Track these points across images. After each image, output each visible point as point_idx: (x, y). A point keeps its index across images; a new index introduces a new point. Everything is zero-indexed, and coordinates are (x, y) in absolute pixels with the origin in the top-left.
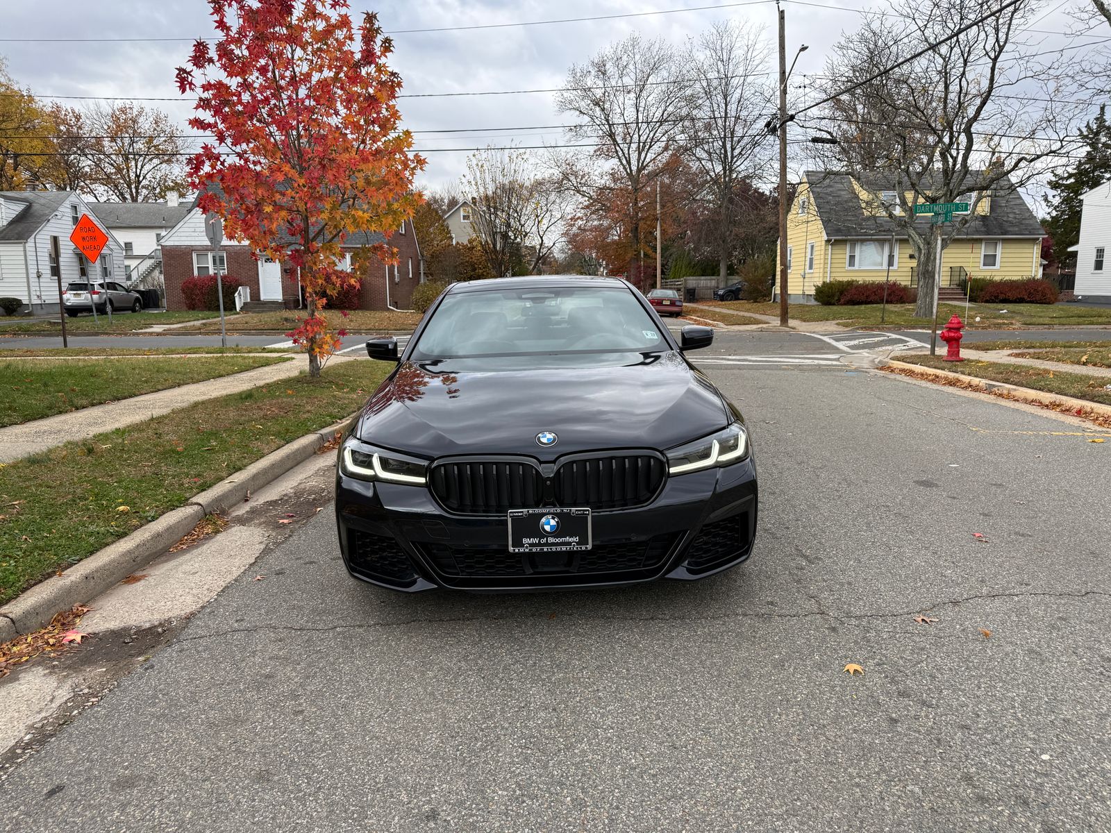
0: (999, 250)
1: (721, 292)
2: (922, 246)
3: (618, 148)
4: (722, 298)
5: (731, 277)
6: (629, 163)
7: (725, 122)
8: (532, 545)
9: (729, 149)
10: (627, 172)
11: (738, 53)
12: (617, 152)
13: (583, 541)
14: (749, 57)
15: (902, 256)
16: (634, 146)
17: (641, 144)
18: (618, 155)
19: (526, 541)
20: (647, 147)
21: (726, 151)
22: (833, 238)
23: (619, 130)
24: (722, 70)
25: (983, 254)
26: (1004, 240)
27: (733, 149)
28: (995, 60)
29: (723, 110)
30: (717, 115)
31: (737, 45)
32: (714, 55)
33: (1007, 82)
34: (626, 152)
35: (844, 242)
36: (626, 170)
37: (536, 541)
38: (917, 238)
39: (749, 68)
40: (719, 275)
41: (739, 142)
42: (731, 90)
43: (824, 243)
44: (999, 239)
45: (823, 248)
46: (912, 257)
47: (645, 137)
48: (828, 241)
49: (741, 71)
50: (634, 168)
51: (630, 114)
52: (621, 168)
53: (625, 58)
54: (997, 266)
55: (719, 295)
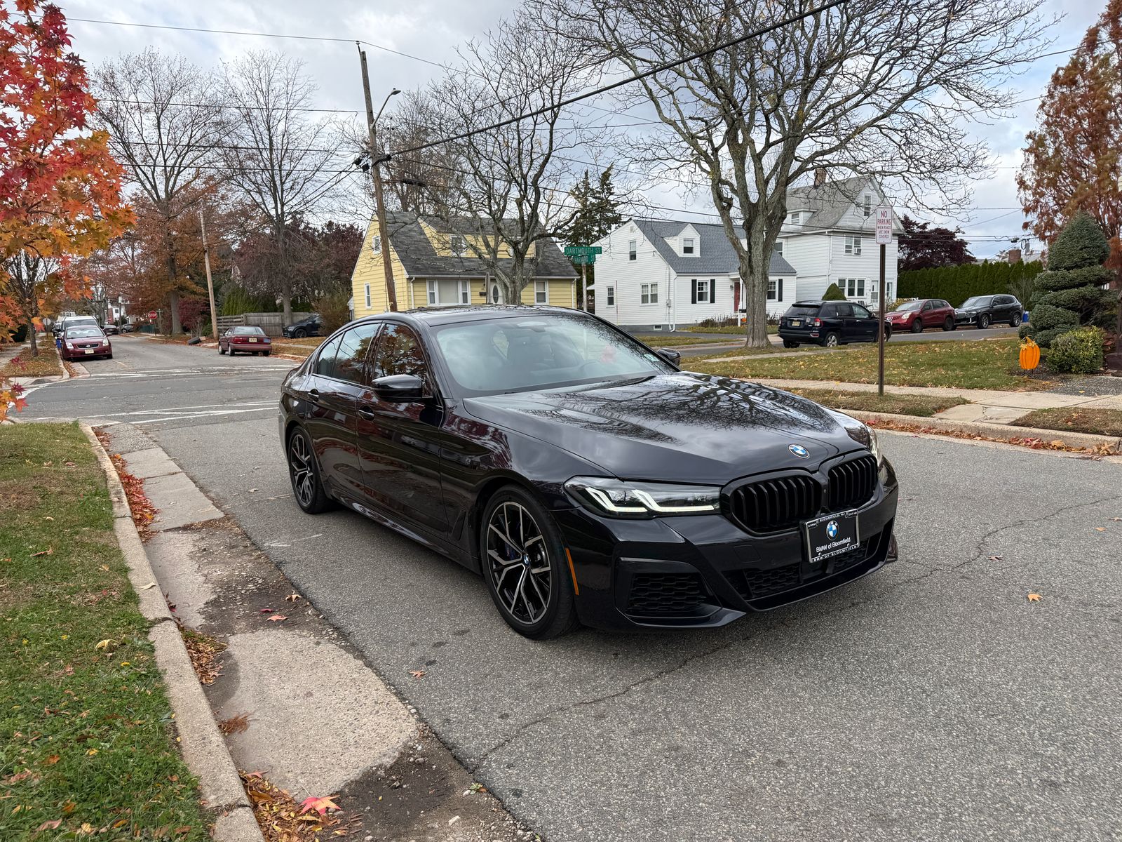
0: (547, 289)
1: (291, 329)
2: (508, 284)
3: (138, 171)
4: (293, 335)
5: (295, 313)
6: (155, 187)
7: (271, 154)
8: (823, 552)
9: (278, 183)
10: (153, 199)
11: (278, 85)
12: (137, 174)
13: (854, 541)
14: (290, 92)
15: (473, 293)
16: (159, 170)
17: (168, 169)
18: (139, 179)
19: (819, 549)
20: (175, 172)
21: (275, 184)
22: (414, 276)
23: (137, 151)
24: (262, 101)
25: (536, 292)
26: (550, 280)
27: (282, 184)
28: (552, 125)
29: (267, 142)
30: (261, 146)
31: (276, 77)
32: (251, 83)
33: (566, 145)
34: (150, 176)
35: (423, 280)
36: (152, 196)
37: (825, 547)
38: (504, 277)
39: (291, 102)
40: (282, 311)
41: (288, 175)
42: (273, 122)
43: (405, 281)
44: (546, 280)
45: (405, 285)
46: (481, 294)
47: (173, 161)
48: (409, 279)
49: (282, 103)
50: (163, 195)
51: (151, 135)
52: (146, 195)
53: (140, 72)
54: (547, 303)
55: (290, 332)
